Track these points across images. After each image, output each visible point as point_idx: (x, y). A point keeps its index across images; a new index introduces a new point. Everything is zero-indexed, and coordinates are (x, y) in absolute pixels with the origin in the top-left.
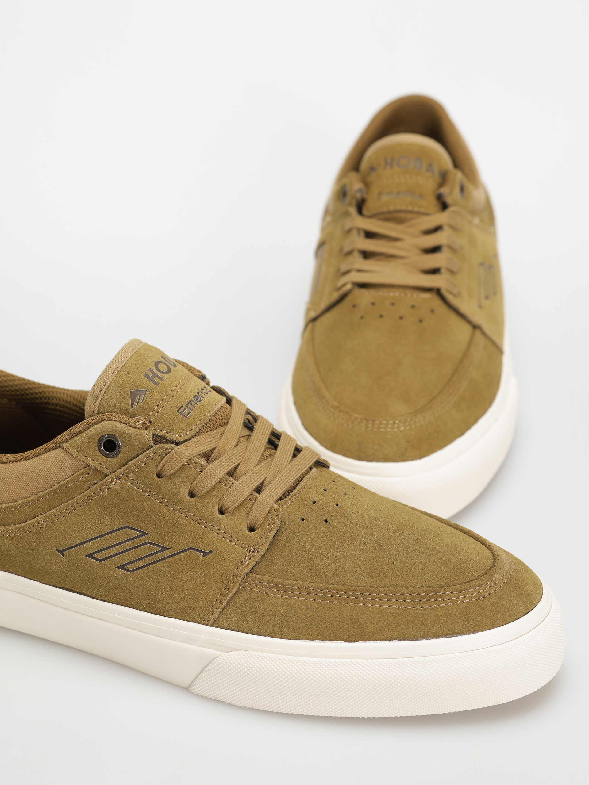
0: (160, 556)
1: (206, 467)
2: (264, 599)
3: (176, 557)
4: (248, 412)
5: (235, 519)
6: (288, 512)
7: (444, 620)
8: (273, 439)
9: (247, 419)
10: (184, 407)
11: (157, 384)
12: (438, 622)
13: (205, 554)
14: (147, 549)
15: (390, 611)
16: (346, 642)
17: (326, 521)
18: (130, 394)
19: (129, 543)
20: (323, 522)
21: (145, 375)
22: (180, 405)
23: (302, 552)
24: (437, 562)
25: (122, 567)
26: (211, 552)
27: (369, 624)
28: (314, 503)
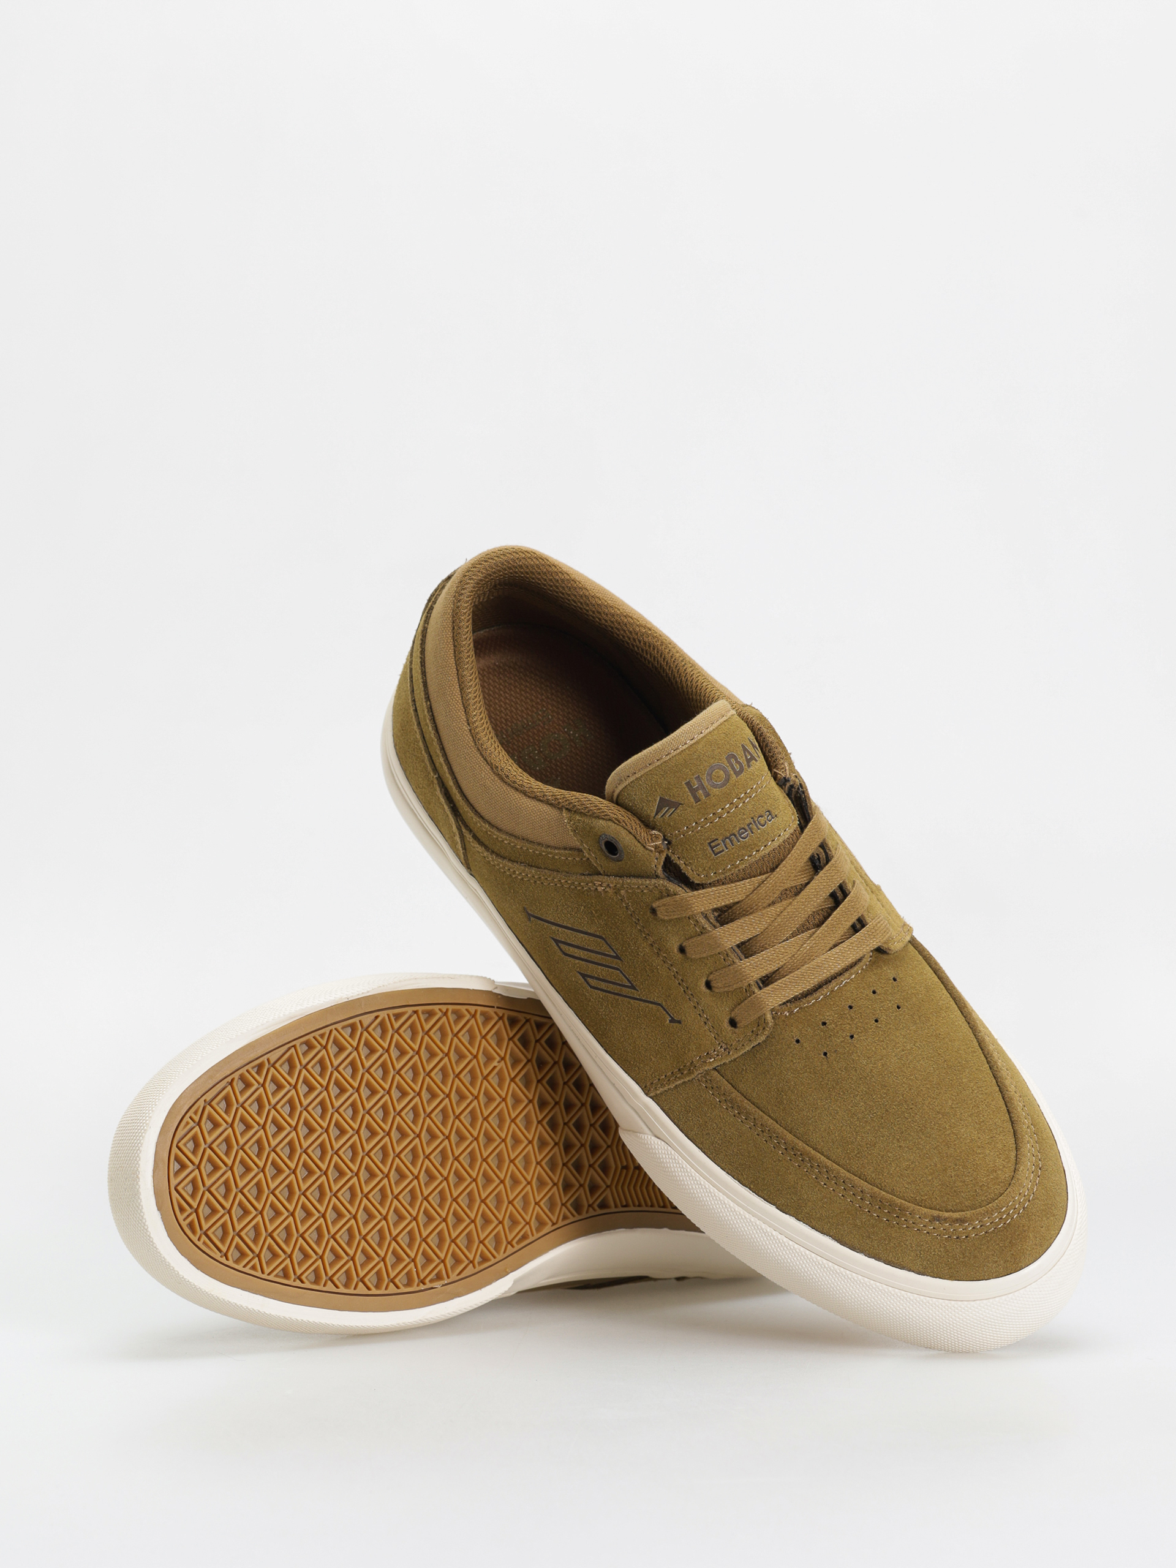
0: (625, 991)
1: (711, 932)
2: (715, 1106)
3: (643, 1004)
4: (823, 846)
5: (719, 1003)
6: (783, 1025)
7: (895, 1244)
8: (839, 894)
9: (818, 855)
10: (720, 841)
11: (697, 800)
12: (887, 1242)
13: (672, 1021)
14: (615, 976)
15: (841, 1202)
16: (777, 1208)
17: (825, 1054)
18: (658, 800)
19: (599, 956)
20: (820, 1054)
21: (688, 784)
22: (714, 837)
23: (779, 1080)
24: (927, 1168)
25: (584, 976)
26: (679, 1022)
27: (810, 1204)
28: (824, 1024)
